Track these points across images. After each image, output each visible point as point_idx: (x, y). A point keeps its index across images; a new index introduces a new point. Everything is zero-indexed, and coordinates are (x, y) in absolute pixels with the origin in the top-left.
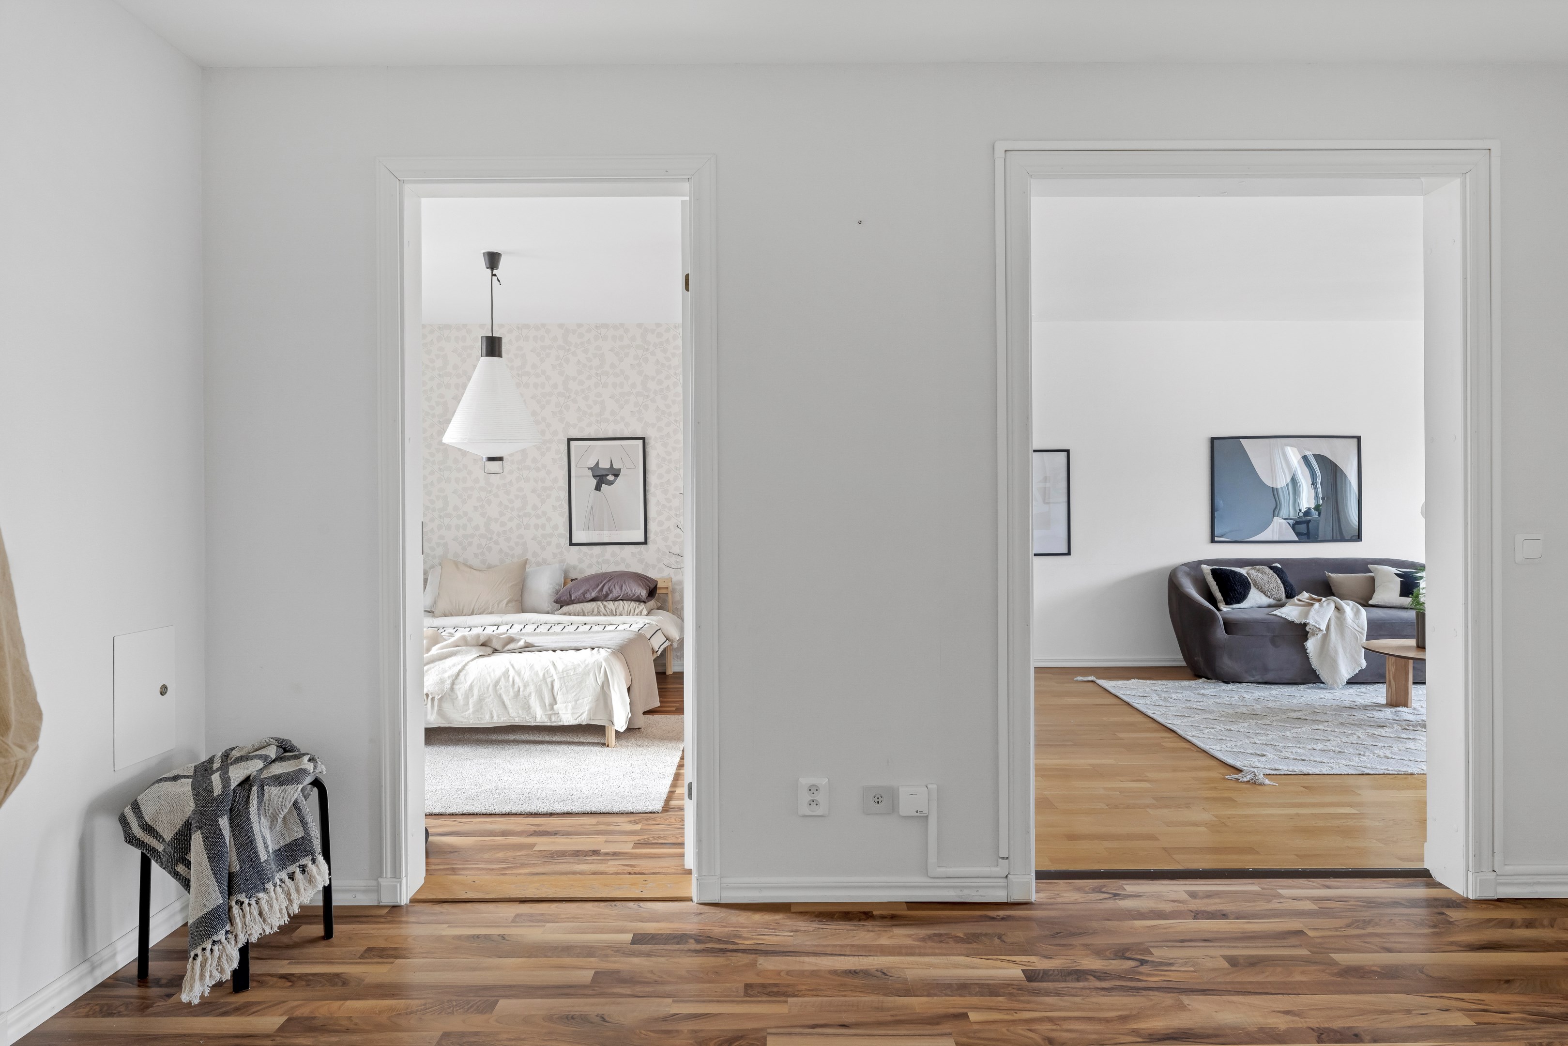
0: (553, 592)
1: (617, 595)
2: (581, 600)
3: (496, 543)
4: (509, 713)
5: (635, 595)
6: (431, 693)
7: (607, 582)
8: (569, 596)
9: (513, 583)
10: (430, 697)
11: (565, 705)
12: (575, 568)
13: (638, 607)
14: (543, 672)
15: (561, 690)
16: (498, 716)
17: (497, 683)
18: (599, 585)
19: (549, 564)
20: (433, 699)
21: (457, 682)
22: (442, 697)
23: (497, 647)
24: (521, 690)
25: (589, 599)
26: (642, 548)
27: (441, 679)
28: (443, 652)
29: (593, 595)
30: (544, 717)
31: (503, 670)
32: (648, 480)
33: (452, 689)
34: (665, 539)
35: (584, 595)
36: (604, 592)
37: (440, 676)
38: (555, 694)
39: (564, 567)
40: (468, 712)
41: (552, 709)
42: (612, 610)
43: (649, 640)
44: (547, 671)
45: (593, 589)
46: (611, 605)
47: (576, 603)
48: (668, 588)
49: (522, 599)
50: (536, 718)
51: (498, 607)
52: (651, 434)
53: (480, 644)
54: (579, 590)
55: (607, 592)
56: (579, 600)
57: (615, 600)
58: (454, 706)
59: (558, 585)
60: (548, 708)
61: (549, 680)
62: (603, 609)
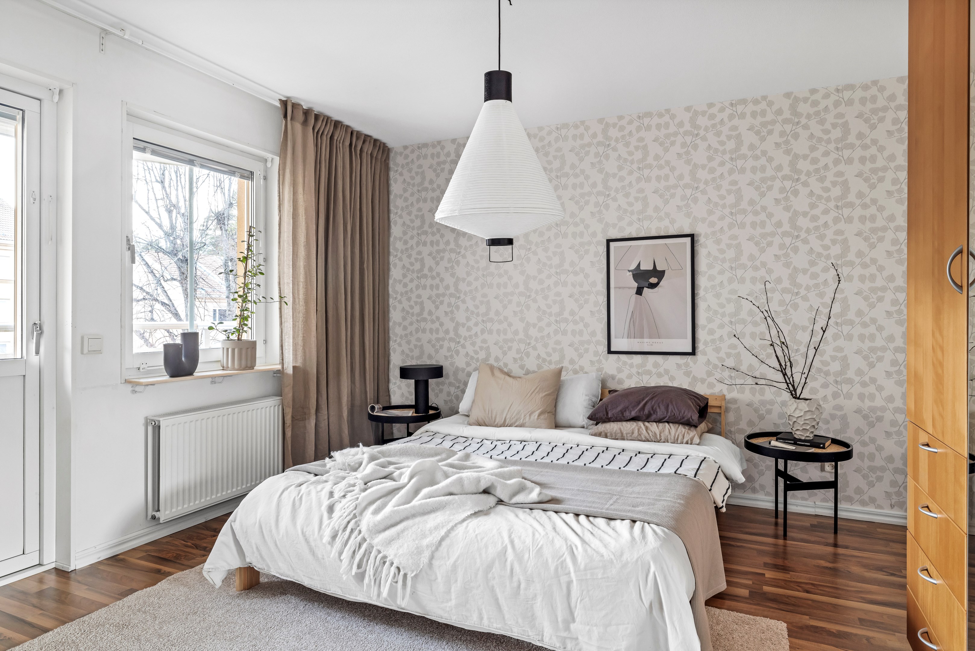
0: (589, 404)
1: (662, 417)
2: (619, 418)
3: (535, 348)
4: (504, 618)
5: (684, 418)
6: (403, 568)
7: (649, 400)
8: (605, 413)
9: (546, 393)
10: (402, 573)
11: (588, 628)
12: (613, 377)
13: (688, 432)
14: (555, 564)
15: (581, 601)
16: (489, 619)
17: (489, 567)
18: (639, 403)
19: (586, 373)
20: (405, 575)
21: (437, 555)
22: (416, 576)
23: (502, 497)
24: (523, 586)
25: (628, 418)
26: (689, 358)
27: (417, 548)
28: (427, 504)
29: (633, 414)
30: (554, 638)
31: (499, 547)
32: (696, 282)
33: (430, 564)
34: (717, 350)
35: (623, 414)
36: (646, 411)
37: (417, 542)
38: (573, 604)
39: (602, 376)
40: (449, 604)
41: (567, 628)
42: (655, 433)
43: (710, 490)
44: (562, 562)
45: (634, 407)
46: (654, 427)
47: (613, 421)
48: (720, 407)
49: (555, 411)
50: (543, 636)
51: (530, 418)
52: (700, 230)
53: (481, 490)
54: (617, 407)
55: (649, 412)
56: (616, 418)
57: (659, 421)
58: (431, 590)
59: (594, 396)
60: (561, 625)
61: (564, 579)
62: (645, 431)
